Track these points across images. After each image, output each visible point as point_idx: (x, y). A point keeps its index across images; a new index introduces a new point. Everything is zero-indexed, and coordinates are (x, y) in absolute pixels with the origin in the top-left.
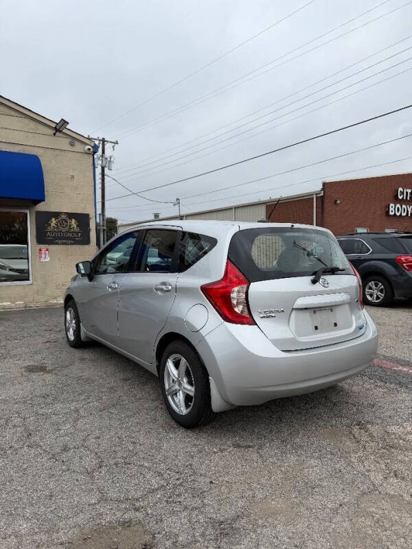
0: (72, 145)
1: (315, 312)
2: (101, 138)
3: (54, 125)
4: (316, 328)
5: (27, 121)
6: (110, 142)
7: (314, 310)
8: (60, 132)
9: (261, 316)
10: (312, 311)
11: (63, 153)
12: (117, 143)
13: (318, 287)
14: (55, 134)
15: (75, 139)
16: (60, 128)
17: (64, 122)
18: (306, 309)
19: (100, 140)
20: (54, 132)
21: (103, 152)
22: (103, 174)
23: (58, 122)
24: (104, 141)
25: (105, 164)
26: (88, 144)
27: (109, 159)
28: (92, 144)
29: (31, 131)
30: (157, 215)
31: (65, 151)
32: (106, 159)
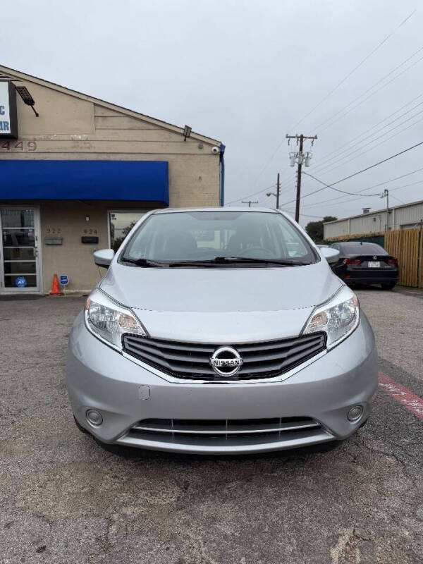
0: (200, 148)
2: (299, 135)
3: (182, 132)
6: (310, 138)
8: (189, 137)
11: (192, 157)
12: (316, 138)
14: (185, 140)
15: (203, 142)
16: (187, 133)
17: (188, 128)
19: (298, 138)
20: (184, 138)
21: (301, 149)
22: (299, 172)
23: (184, 127)
24: (302, 137)
25: (301, 160)
26: (214, 146)
27: (306, 156)
28: (219, 145)
29: (165, 140)
30: (366, 210)
31: (194, 154)
32: (303, 155)
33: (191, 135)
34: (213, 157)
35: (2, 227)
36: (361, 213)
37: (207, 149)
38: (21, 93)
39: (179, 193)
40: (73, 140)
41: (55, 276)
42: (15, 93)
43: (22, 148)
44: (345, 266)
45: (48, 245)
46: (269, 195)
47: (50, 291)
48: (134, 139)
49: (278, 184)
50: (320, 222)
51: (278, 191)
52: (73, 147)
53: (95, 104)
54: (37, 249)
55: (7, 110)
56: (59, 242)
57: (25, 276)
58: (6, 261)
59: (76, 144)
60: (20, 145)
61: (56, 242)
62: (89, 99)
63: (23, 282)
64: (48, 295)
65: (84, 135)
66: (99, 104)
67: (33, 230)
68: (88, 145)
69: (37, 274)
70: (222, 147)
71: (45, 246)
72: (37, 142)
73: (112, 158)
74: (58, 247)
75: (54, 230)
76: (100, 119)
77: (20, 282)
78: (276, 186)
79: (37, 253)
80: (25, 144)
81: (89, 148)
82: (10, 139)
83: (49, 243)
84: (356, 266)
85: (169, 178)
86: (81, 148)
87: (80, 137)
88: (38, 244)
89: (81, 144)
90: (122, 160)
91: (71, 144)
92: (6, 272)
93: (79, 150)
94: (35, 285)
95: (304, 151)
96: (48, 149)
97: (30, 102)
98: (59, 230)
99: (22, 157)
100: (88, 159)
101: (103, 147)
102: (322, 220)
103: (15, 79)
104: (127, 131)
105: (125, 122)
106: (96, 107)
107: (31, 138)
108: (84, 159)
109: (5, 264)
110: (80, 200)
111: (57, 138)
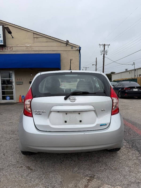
0: (72, 48)
1: (66, 114)
2: (104, 44)
3: (65, 42)
4: (66, 122)
5: (58, 43)
6: (107, 45)
7: (67, 112)
8: (68, 44)
9: (35, 113)
10: (65, 113)
11: (69, 52)
12: (109, 45)
13: (68, 101)
14: (66, 46)
15: (73, 46)
16: (67, 43)
17: (68, 41)
18: (59, 112)
19: (103, 45)
20: (66, 45)
21: (104, 49)
22: (104, 57)
23: (66, 41)
24: (105, 45)
25: (104, 53)
26: (77, 47)
27: (106, 51)
28: (79, 47)
29: (59, 46)
30: (126, 70)
31: (69, 51)
32: (105, 51)
33: (69, 44)
34: (77, 52)
35: (1, 78)
36: (125, 71)
37: (74, 49)
38: (7, 29)
39: (64, 65)
40: (26, 46)
41: (20, 96)
42: (5, 30)
43: (8, 50)
44: (125, 90)
45: (17, 84)
46: (93, 65)
47: (18, 101)
48: (48, 46)
49: (96, 61)
50: (109, 74)
51: (96, 64)
52: (26, 49)
53: (33, 33)
54: (14, 86)
55: (2, 36)
56: (22, 83)
57: (9, 96)
58: (3, 91)
59: (27, 48)
60: (7, 49)
61: (20, 83)
62: (32, 31)
63: (9, 98)
64: (17, 103)
65: (30, 45)
66: (35, 33)
67: (12, 79)
68: (31, 48)
69: (14, 95)
70: (80, 48)
71: (17, 85)
72: (13, 47)
73: (40, 53)
74: (21, 85)
75: (20, 79)
76: (35, 39)
77: (7, 98)
78: (96, 62)
79: (14, 88)
80: (9, 48)
81: (32, 49)
82: (4, 46)
83: (18, 84)
84: (129, 90)
85: (61, 60)
86: (29, 49)
87: (28, 45)
88: (14, 84)
89: (29, 48)
90: (44, 53)
91: (25, 48)
92: (2, 94)
93: (28, 50)
94: (13, 99)
95: (105, 49)
96: (17, 50)
97: (10, 32)
98: (21, 79)
99: (8, 53)
100: (31, 53)
101: (37, 49)
102: (110, 73)
103: (4, 24)
104: (45, 43)
105: (45, 40)
106: (34, 34)
107: (11, 46)
108: (30, 53)
109: (2, 92)
110: (29, 68)
111: (20, 46)
